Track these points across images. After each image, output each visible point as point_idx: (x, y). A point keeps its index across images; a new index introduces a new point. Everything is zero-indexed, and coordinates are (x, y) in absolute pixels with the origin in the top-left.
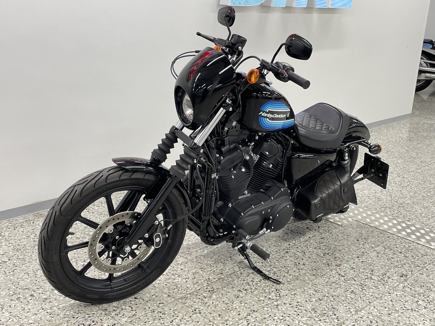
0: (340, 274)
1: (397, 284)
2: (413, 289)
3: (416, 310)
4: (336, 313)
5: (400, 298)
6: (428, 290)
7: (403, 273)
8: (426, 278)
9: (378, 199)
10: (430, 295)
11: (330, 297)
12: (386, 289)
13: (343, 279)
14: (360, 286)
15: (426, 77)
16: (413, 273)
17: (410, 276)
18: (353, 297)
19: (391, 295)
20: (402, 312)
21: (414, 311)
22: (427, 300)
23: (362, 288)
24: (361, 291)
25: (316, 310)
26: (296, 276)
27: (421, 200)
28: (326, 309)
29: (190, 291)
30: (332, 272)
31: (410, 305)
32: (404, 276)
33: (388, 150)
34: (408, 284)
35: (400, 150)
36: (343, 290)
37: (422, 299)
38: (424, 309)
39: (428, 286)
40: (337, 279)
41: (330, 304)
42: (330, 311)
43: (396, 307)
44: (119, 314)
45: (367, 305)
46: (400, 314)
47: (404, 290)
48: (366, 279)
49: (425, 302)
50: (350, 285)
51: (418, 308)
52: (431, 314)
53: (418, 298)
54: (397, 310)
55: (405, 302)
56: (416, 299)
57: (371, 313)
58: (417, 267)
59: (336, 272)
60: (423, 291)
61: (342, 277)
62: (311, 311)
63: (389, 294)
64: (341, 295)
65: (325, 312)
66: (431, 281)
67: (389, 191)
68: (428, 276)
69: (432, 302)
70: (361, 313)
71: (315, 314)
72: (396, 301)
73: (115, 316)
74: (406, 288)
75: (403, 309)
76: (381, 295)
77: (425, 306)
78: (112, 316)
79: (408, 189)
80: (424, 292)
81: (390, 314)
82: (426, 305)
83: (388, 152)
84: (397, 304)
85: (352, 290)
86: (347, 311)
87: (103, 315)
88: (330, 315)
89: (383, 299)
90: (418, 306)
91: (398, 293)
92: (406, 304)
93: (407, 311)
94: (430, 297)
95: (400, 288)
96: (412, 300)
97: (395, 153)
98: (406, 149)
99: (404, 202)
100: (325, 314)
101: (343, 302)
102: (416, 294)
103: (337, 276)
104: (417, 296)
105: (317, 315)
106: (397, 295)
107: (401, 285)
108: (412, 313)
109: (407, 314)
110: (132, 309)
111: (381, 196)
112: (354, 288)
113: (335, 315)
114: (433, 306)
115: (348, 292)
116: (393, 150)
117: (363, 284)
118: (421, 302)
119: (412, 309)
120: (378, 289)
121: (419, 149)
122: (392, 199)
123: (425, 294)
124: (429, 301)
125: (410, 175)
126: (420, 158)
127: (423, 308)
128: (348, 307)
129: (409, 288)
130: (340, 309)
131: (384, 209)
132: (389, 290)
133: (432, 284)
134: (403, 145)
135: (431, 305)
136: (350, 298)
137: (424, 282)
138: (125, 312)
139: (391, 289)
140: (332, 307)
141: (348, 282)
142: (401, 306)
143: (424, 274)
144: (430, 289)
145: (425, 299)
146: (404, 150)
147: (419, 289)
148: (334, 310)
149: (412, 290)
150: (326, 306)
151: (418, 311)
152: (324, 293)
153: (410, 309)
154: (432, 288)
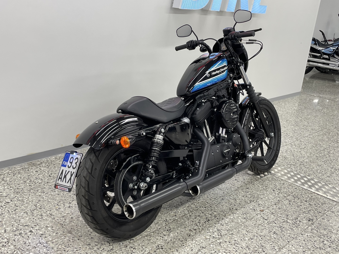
0: (264, 218)
1: (307, 226)
2: (319, 231)
3: (323, 248)
4: (264, 250)
5: (310, 238)
6: (329, 232)
7: (310, 218)
8: (327, 222)
9: (285, 158)
10: (332, 237)
11: (259, 237)
12: (299, 231)
13: (266, 222)
14: (280, 228)
15: (309, 65)
16: (317, 218)
17: (315, 220)
18: (276, 237)
19: (303, 235)
20: (313, 250)
21: (321, 250)
22: (330, 241)
23: (281, 230)
24: (281, 232)
25: (249, 247)
26: (231, 219)
27: (316, 160)
28: (257, 247)
29: (153, 230)
30: (258, 216)
31: (318, 244)
32: (311, 221)
33: (287, 119)
34: (315, 227)
35: (296, 120)
36: (267, 231)
37: (327, 239)
38: (329, 248)
39: (330, 229)
40: (262, 222)
41: (259, 243)
42: (260, 249)
43: (308, 246)
44: (100, 248)
45: (286, 244)
46: (312, 251)
47: (312, 232)
48: (283, 222)
49: (329, 242)
50: (272, 227)
51: (324, 247)
52: (335, 252)
53: (323, 239)
54: (309, 248)
55: (314, 242)
56: (322, 240)
57: (291, 250)
58: (319, 213)
59: (261, 216)
60: (326, 233)
61: (266, 221)
62: (245, 248)
63: (302, 235)
64: (267, 235)
65: (256, 249)
66: (331, 225)
67: (292, 152)
68: (328, 221)
69: (334, 242)
70: (283, 250)
71: (249, 251)
72: (308, 241)
73: (97, 250)
74: (314, 231)
75: (314, 248)
76: (296, 236)
78: (94, 250)
79: (305, 150)
81: (304, 252)
82: (330, 245)
83: (287, 121)
84: (309, 243)
85: (274, 231)
86: (273, 249)
87: (87, 249)
88: (260, 252)
89: (298, 239)
90: (324, 245)
91: (308, 235)
92: (315, 243)
93: (317, 249)
94: (332, 238)
95: (309, 230)
96: (319, 240)
97: (292, 122)
98: (300, 119)
99: (304, 161)
100: (256, 250)
101: (268, 241)
102: (321, 235)
103: (261, 219)
104: (322, 237)
105: (251, 251)
107: (310, 227)
108: (320, 251)
109: (317, 252)
110: (110, 245)
111: (286, 155)
112: (276, 229)
113: (264, 252)
114: (335, 245)
115: (272, 233)
116: (291, 119)
117: (282, 226)
118: (326, 242)
119: (320, 248)
120: (293, 231)
121: (309, 119)
122: (294, 158)
123: (328, 235)
124: (332, 241)
125: (305, 139)
126: (311, 126)
127: (328, 246)
128: (273, 245)
129: (315, 230)
130: (267, 247)
131: (290, 166)
132: (301, 232)
133: (332, 227)
134: (297, 116)
135: (334, 245)
136: (273, 238)
137: (326, 225)
138: (104, 247)
139: (303, 231)
140: (261, 245)
141: (271, 224)
142: (312, 245)
143: (325, 219)
144: (331, 231)
145: (328, 239)
146: (298, 120)
147: (323, 231)
148: (263, 247)
149: (318, 232)
150: (257, 244)
151: (325, 250)
152: (254, 233)
153: (319, 247)
154: (332, 230)
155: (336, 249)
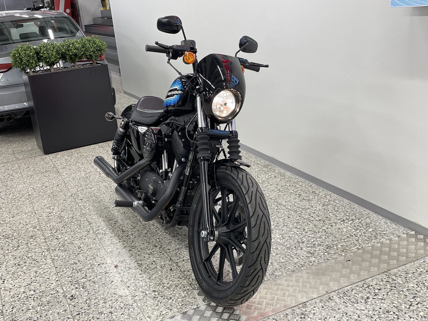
1: (65, 290)
2: (51, 296)
3: (27, 287)
6: (42, 304)
8: (58, 311)
10: (34, 302)
20: (32, 279)
21: (27, 284)
31: (35, 286)
34: (59, 296)
37: (34, 295)
38: (24, 291)
39: (45, 307)
43: (40, 278)
46: (32, 277)
49: (29, 295)
51: (28, 288)
53: (37, 293)
55: (40, 285)
56: (38, 291)
57: (46, 265)
63: (56, 280)
66: (50, 312)
68: (58, 313)
69: (26, 299)
75: (34, 280)
77: (26, 293)
80: (41, 300)
81: (36, 272)
84: (42, 280)
86: (57, 255)
88: (60, 248)
89: (54, 275)
90: (30, 289)
92: (38, 284)
93: (31, 282)
94: (33, 301)
96: (39, 289)
100: (64, 246)
102: (43, 295)
104: (41, 294)
106: (52, 284)
107: (62, 291)
108: (27, 283)
112: (79, 266)
114: (22, 297)
118: (32, 292)
119: (29, 285)
120: (67, 277)
123: (39, 300)
124: (29, 298)
128: (61, 257)
129: (54, 294)
132: (61, 282)
133: (46, 310)
135: (23, 297)
136: (70, 260)
137: (53, 306)
142: (38, 280)
144: (41, 305)
145: (33, 297)
147: (47, 299)
149: (50, 294)
153: (31, 284)
154: (41, 308)
155: (17, 295)
